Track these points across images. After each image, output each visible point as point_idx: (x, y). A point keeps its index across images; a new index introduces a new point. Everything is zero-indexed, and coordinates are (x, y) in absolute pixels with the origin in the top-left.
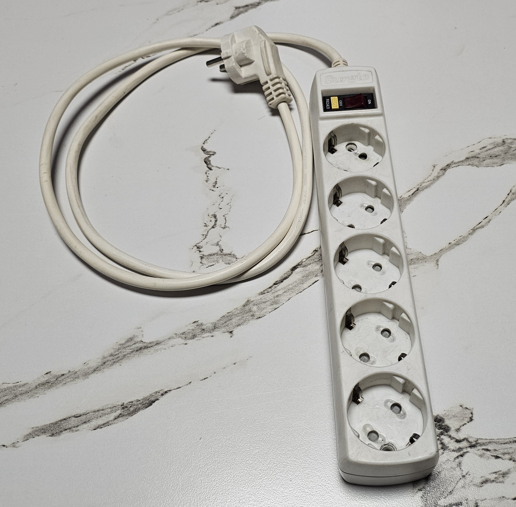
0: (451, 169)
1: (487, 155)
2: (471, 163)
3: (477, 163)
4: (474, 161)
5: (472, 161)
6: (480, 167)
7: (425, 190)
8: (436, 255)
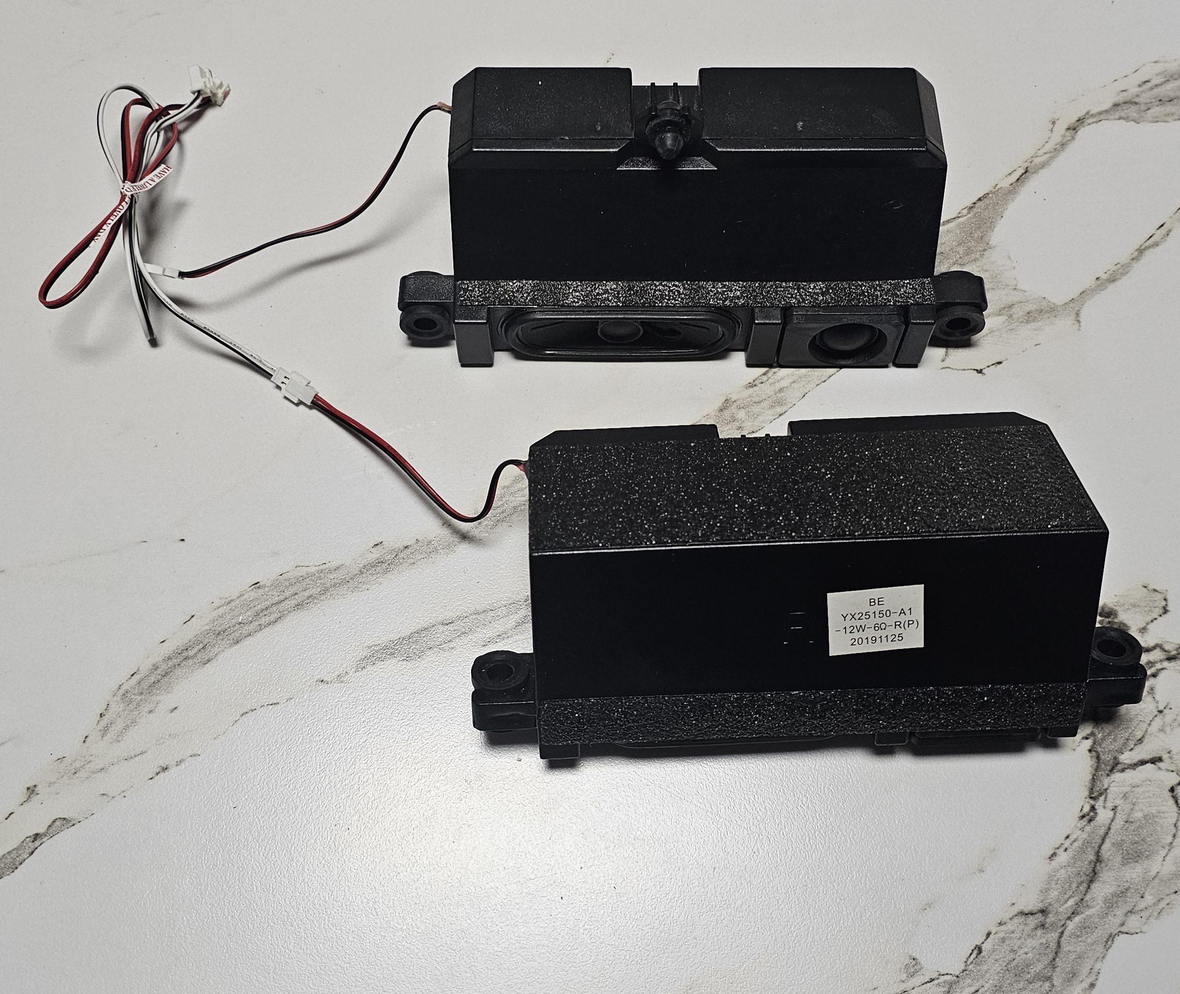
0: (1086, 127)
1: (1154, 98)
2: (1123, 115)
3: (1135, 115)
4: (1129, 111)
5: (1125, 111)
6: (1141, 123)
7: (1041, 170)
8: (1074, 303)
